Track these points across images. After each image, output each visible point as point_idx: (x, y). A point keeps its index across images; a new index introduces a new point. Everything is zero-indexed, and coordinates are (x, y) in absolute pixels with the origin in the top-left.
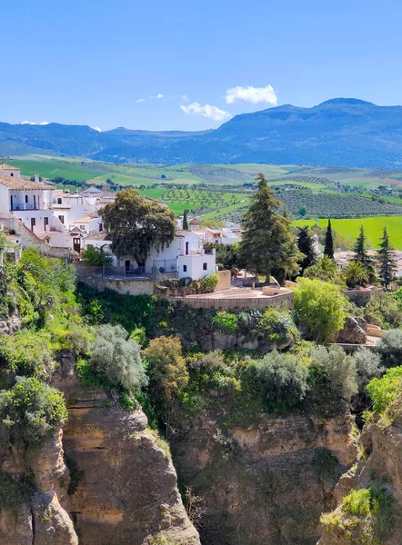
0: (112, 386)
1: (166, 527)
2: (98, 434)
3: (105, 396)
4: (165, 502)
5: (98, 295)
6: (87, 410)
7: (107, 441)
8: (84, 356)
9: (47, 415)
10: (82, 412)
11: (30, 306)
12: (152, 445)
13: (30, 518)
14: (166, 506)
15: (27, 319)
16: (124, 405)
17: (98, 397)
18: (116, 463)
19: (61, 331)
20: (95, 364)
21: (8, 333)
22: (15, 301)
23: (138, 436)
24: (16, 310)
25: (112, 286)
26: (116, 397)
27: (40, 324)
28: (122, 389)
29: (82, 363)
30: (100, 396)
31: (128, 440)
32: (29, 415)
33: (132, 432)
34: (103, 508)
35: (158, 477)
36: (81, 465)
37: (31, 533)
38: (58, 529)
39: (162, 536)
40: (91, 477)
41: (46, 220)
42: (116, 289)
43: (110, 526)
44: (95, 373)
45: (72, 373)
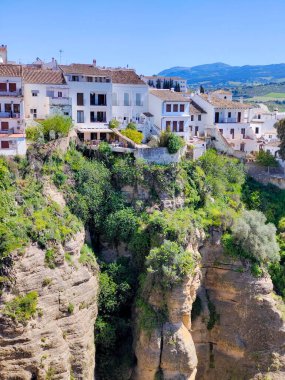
0: (247, 257)
1: (274, 370)
2: (232, 290)
3: (240, 263)
4: (276, 351)
5: (262, 188)
6: (226, 271)
7: (238, 297)
8: (230, 232)
9: (178, 270)
10: (223, 272)
11: (194, 191)
12: (271, 307)
13: (159, 340)
14: (276, 354)
15: (188, 200)
16: (254, 273)
17: (235, 263)
18: (244, 314)
19: (216, 212)
20: (237, 239)
21: (171, 209)
22: (181, 187)
23: (261, 298)
24: (182, 193)
25: (274, 182)
26: (249, 265)
27: (200, 204)
28: (254, 261)
29: (227, 236)
30: (237, 263)
31: (253, 299)
32: (165, 268)
33: (257, 293)
34: (230, 345)
35: (273, 332)
36: (219, 309)
37: (159, 351)
38: (180, 352)
39: (269, 376)
40: (224, 320)
41: (243, 131)
42: (277, 185)
43: (234, 359)
44: (235, 245)
45: (218, 243)
